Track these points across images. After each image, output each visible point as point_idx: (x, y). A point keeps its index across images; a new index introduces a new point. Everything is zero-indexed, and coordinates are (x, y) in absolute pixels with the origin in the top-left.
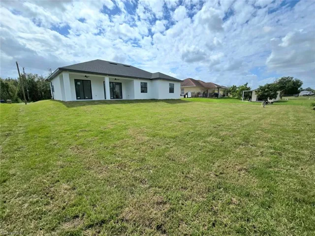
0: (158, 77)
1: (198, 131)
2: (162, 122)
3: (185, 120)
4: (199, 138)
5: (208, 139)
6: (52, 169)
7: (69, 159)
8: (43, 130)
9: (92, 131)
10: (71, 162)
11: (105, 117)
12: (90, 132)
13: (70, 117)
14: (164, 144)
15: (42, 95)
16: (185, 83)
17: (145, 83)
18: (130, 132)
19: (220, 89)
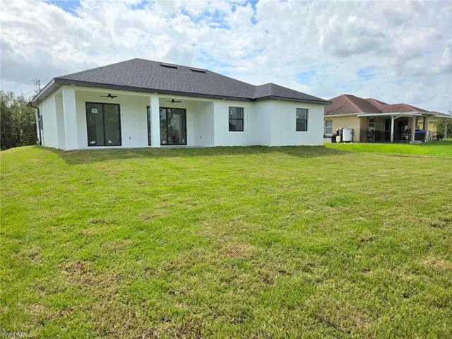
0: (270, 94)
1: (387, 233)
2: (284, 205)
3: (345, 202)
4: (395, 257)
5: (425, 262)
6: (19, 327)
7: (60, 298)
8: (12, 216)
9: (119, 224)
10: (65, 308)
11: (147, 189)
12: (113, 227)
13: (72, 187)
14: (297, 269)
15: (19, 136)
16: (334, 108)
17: (237, 108)
18: (207, 229)
19: (429, 120)
